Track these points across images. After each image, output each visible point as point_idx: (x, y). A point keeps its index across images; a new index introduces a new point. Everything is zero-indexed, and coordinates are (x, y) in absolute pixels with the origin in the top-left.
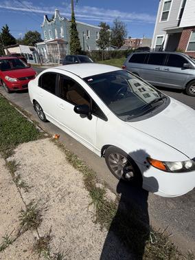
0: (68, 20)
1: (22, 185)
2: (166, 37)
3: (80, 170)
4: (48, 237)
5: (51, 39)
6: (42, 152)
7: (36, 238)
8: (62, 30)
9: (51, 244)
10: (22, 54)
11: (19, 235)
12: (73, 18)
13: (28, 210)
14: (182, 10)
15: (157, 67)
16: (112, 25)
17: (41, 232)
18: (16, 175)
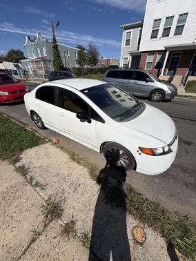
0: (50, 41)
1: (37, 185)
2: (130, 58)
3: (84, 166)
4: (72, 222)
5: (35, 57)
6: (47, 154)
7: (61, 225)
8: (44, 50)
9: (76, 227)
10: (7, 70)
11: (46, 226)
12: (55, 40)
13: (48, 205)
14: (140, 39)
15: (128, 80)
16: (87, 48)
17: (65, 219)
18: (28, 177)
